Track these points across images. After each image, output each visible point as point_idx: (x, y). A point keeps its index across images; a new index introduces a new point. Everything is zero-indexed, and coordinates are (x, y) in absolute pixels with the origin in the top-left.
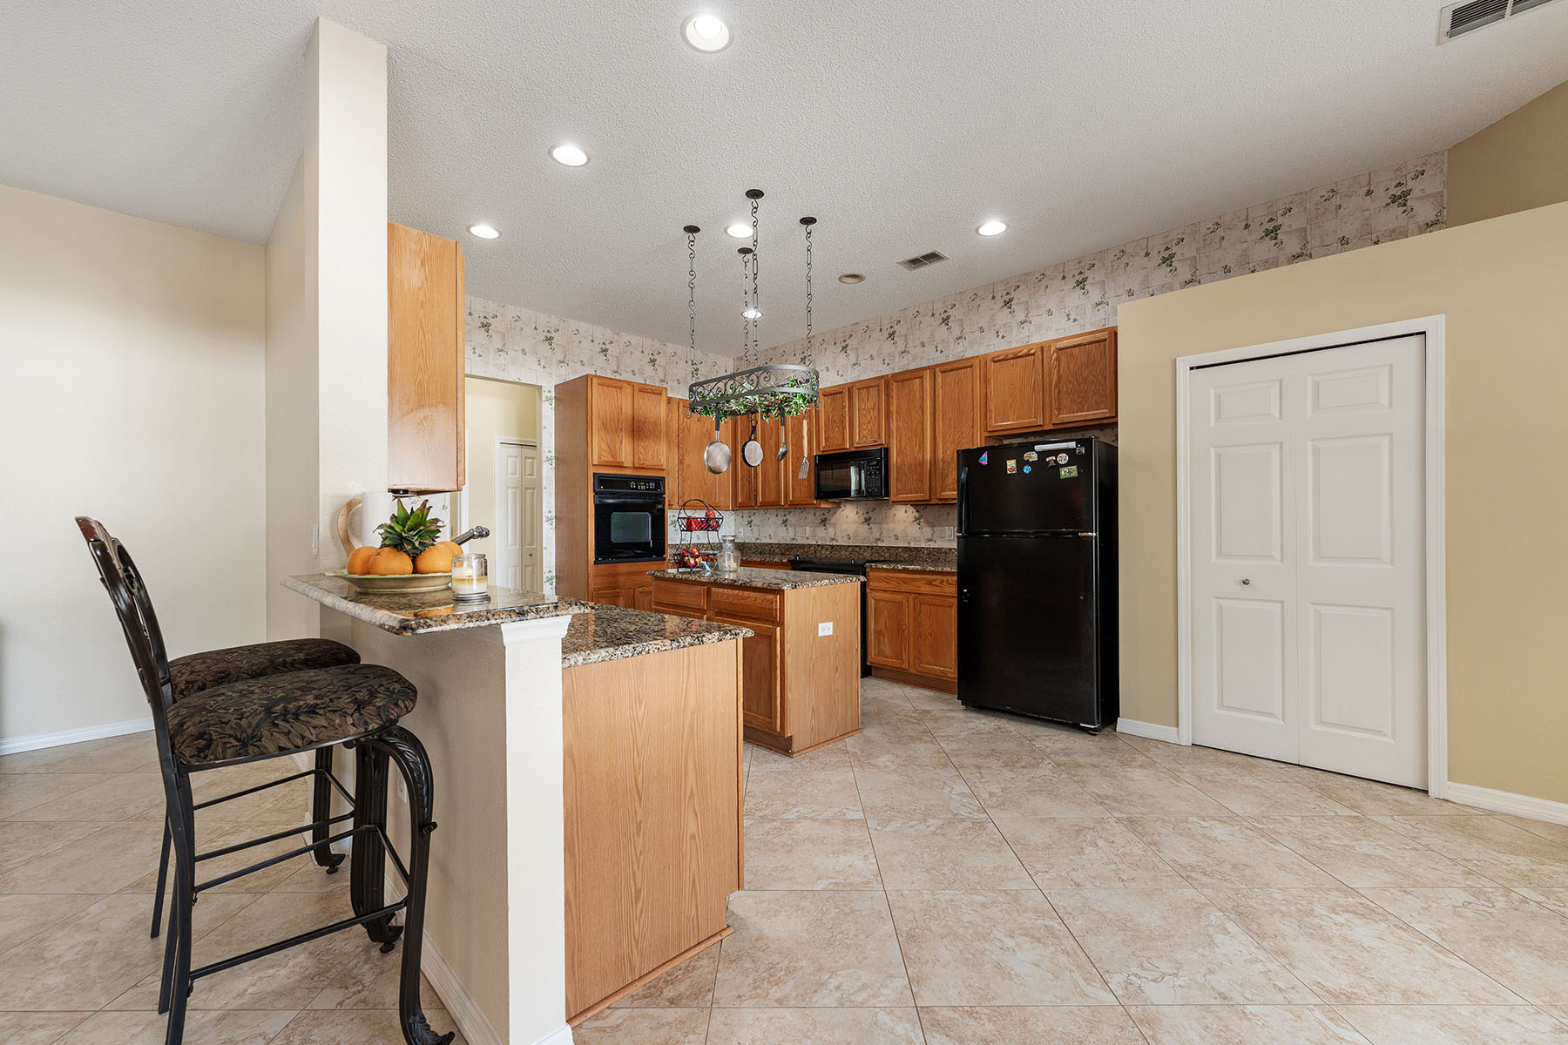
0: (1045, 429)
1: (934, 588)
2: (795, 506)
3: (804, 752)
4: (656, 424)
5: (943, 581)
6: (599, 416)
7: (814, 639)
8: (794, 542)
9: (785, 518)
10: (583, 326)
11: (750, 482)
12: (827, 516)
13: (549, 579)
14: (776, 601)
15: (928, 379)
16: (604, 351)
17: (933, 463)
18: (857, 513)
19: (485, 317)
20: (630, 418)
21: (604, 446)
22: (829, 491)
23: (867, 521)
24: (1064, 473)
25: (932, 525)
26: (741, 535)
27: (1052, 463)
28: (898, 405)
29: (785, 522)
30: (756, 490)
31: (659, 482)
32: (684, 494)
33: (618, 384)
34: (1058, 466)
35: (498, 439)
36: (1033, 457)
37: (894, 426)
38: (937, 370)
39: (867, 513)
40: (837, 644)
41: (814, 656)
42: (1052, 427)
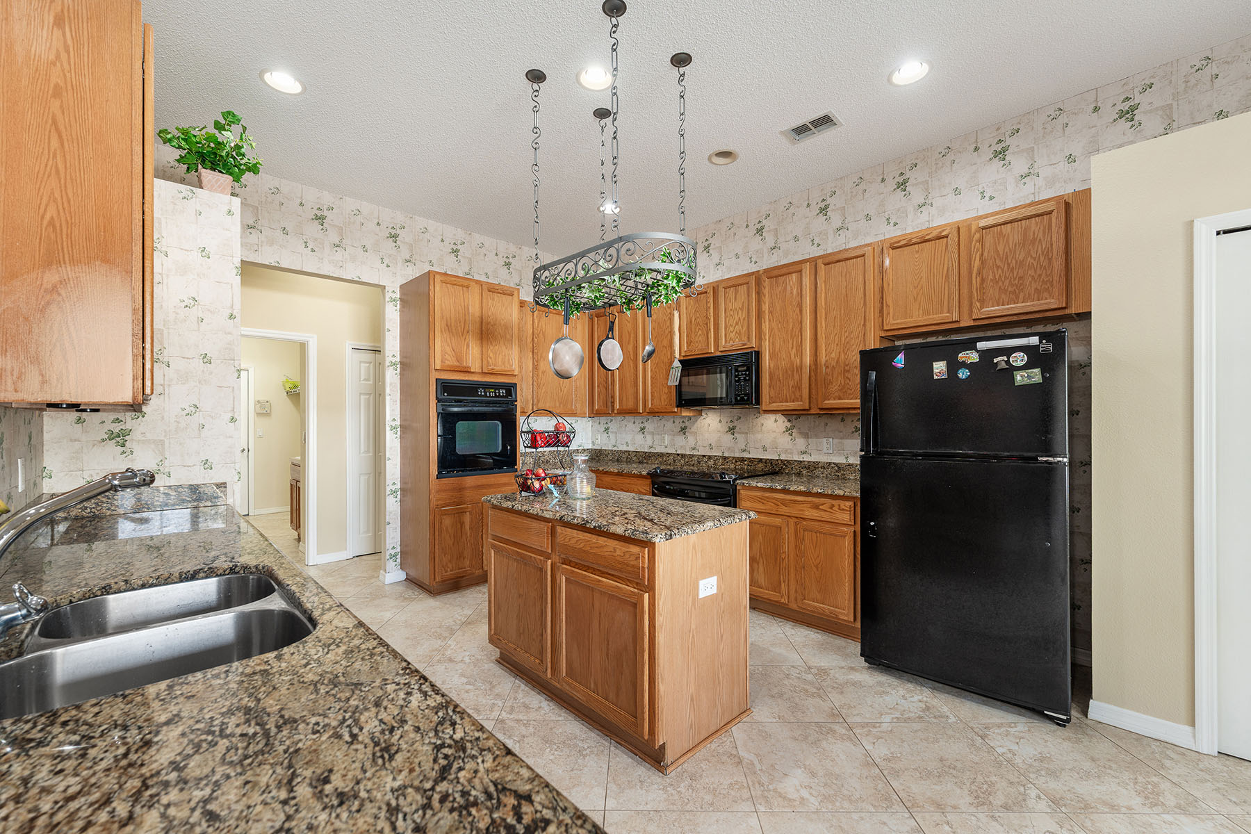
0: (962, 325)
1: (822, 513)
2: (654, 413)
3: (681, 761)
4: (507, 327)
5: (833, 506)
6: (442, 317)
7: (694, 604)
8: (652, 450)
9: (642, 425)
10: (432, 225)
11: (606, 389)
12: (687, 424)
13: (393, 492)
14: (643, 557)
15: (808, 272)
16: (456, 252)
17: (813, 367)
18: (720, 422)
19: (319, 209)
20: (478, 320)
21: (448, 349)
22: (690, 401)
23: (732, 430)
24: (1020, 378)
25: (806, 436)
26: (598, 442)
27: (1004, 365)
28: (771, 303)
29: (643, 429)
30: (613, 397)
31: (510, 389)
32: (538, 402)
33: (466, 283)
34: (1011, 369)
35: (348, 345)
36: (973, 357)
37: (766, 327)
38: (820, 262)
39: (731, 421)
40: (722, 604)
41: (693, 627)
42: (972, 323)
